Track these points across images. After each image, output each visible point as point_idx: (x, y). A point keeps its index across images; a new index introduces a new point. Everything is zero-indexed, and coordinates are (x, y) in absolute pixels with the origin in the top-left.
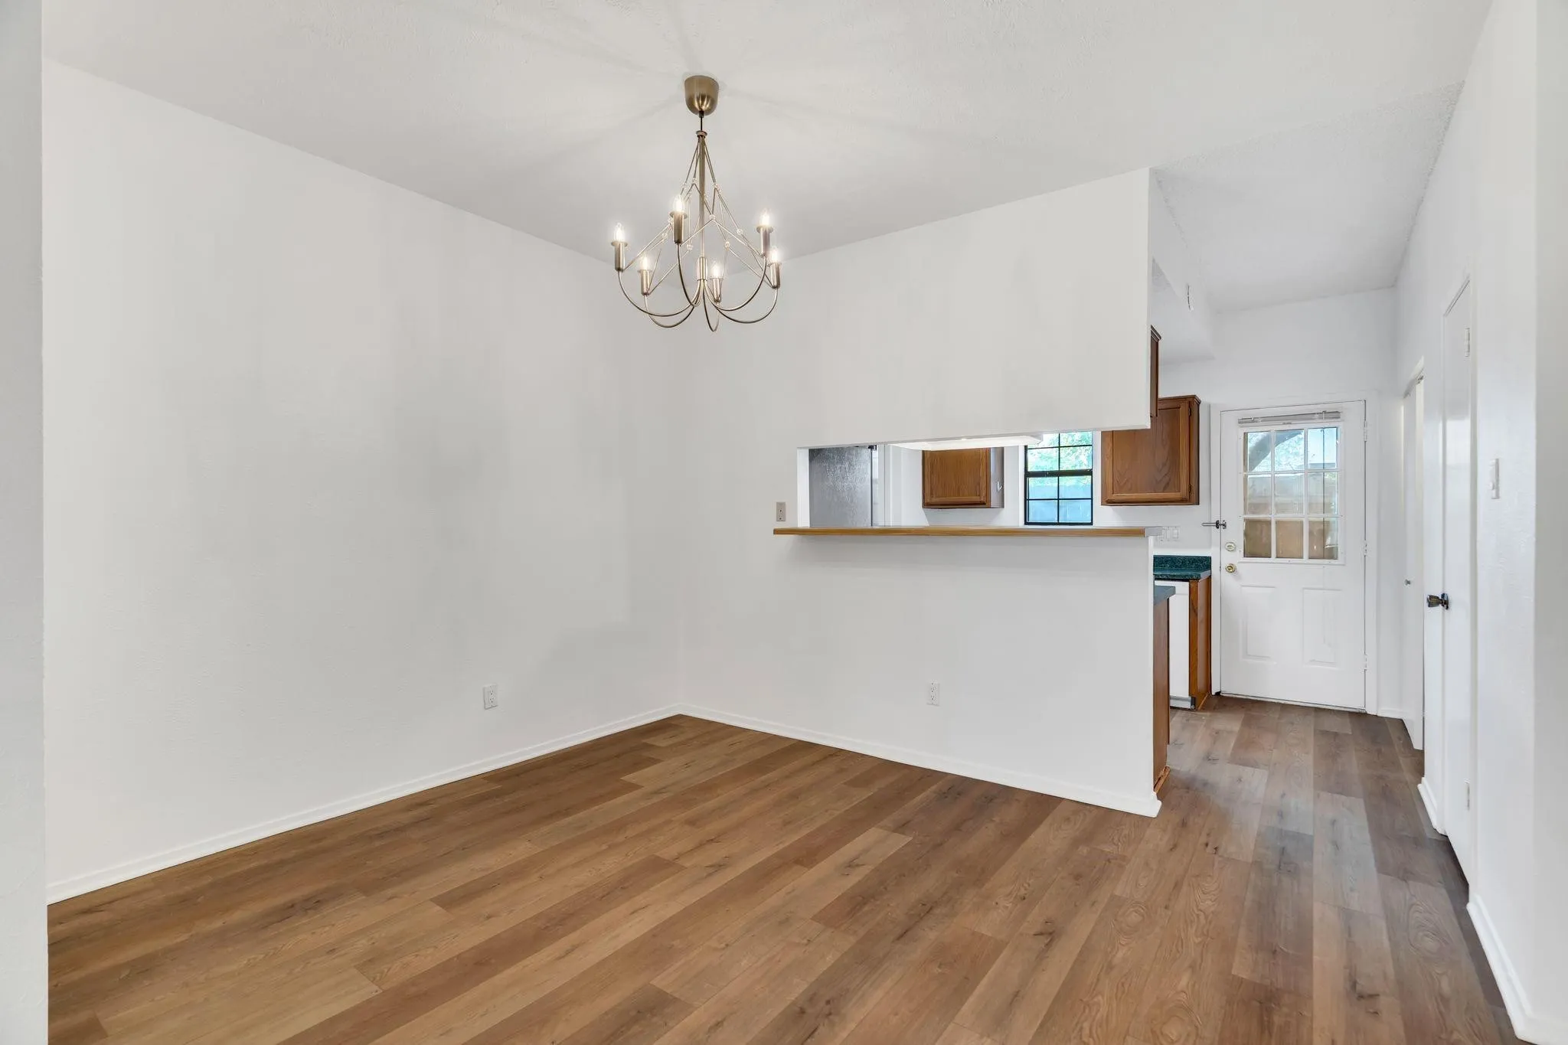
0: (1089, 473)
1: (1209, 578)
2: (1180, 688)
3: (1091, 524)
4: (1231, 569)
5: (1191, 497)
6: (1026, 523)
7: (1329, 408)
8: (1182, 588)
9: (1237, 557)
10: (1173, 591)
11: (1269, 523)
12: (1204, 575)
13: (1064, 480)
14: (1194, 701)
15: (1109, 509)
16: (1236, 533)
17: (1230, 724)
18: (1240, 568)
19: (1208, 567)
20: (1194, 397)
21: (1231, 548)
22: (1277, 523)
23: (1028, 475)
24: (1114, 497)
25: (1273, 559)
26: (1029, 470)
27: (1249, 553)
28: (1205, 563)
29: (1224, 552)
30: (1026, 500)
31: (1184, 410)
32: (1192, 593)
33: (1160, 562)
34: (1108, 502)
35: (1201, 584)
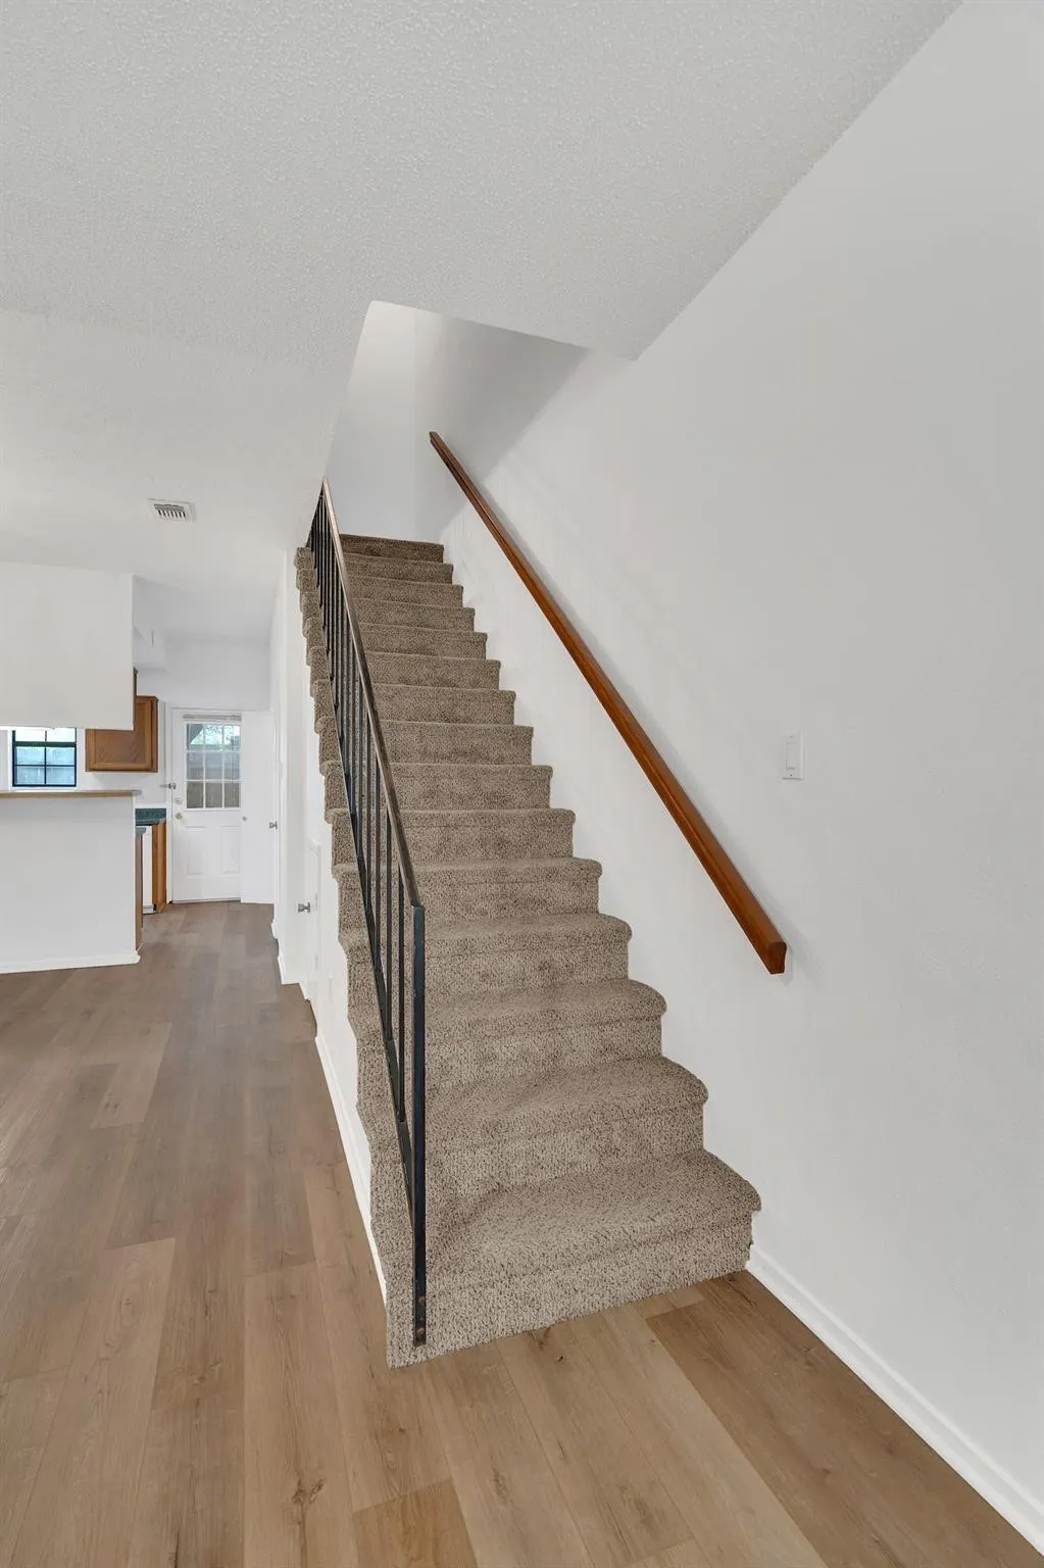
0: (74, 745)
1: (165, 823)
2: (148, 901)
3: (75, 786)
4: (179, 816)
5: (152, 768)
6: (14, 785)
7: (234, 713)
8: (149, 829)
9: (182, 808)
10: (145, 830)
11: (202, 785)
12: (162, 820)
13: (50, 750)
14: (155, 909)
15: (91, 774)
16: (182, 792)
17: (178, 917)
18: (185, 815)
19: (165, 815)
20: (154, 697)
21: (178, 802)
22: (207, 784)
23: (15, 744)
24: (96, 766)
25: (204, 808)
26: (17, 740)
27: (189, 806)
28: (162, 813)
29: (174, 804)
30: (14, 765)
31: (148, 704)
32: (154, 834)
33: (140, 813)
34: (90, 768)
35: (160, 827)
